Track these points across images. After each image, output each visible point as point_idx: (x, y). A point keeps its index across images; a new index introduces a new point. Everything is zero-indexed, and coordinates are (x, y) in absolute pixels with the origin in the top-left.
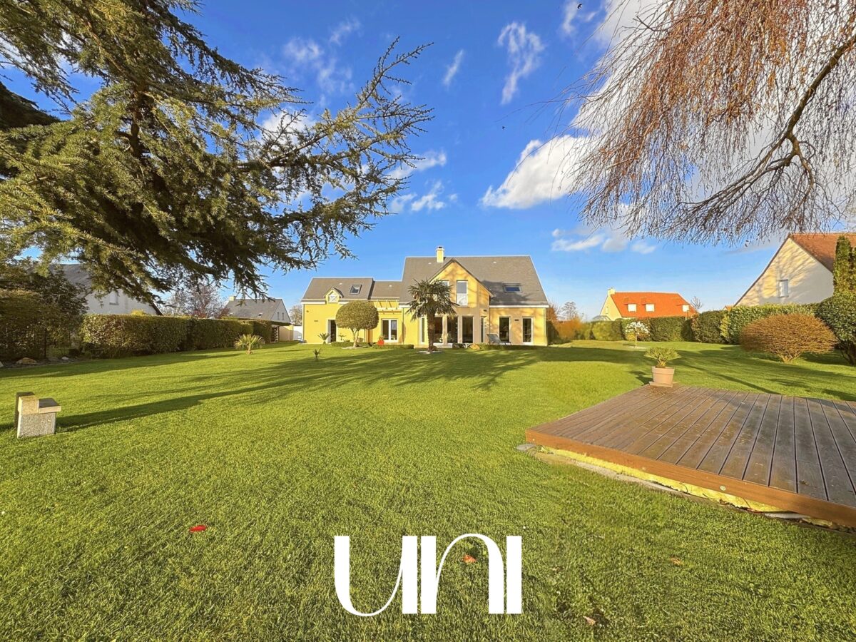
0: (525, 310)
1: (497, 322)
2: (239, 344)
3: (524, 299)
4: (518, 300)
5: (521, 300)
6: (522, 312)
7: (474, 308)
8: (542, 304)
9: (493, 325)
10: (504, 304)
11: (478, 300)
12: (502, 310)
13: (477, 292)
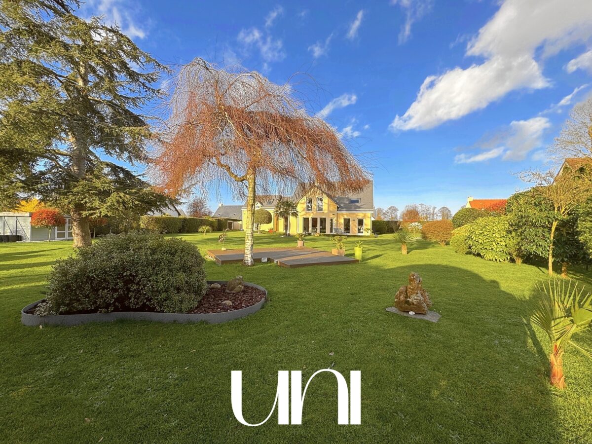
0: (359, 214)
1: (342, 221)
2: (200, 230)
3: (359, 208)
4: (355, 208)
5: (357, 208)
6: (357, 215)
7: (326, 213)
8: (370, 211)
9: (339, 223)
10: (346, 211)
11: (328, 208)
12: (345, 214)
13: (328, 204)
